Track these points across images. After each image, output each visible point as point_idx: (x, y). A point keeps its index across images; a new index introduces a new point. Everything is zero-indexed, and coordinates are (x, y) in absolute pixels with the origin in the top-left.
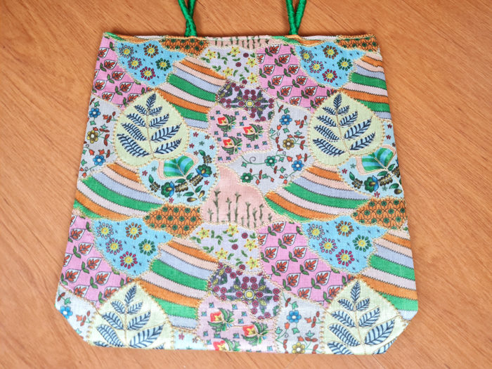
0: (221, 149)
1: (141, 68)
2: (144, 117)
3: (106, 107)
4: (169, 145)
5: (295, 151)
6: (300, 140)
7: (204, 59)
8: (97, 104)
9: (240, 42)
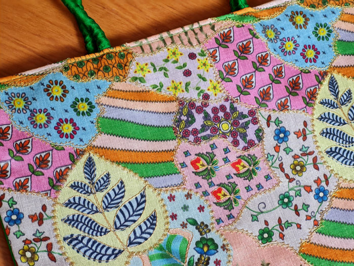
0: (214, 207)
1: (54, 123)
2: (91, 198)
3: (28, 204)
4: (144, 228)
5: (309, 176)
6: (311, 157)
7: (135, 79)
8: (13, 202)
9: (176, 39)
